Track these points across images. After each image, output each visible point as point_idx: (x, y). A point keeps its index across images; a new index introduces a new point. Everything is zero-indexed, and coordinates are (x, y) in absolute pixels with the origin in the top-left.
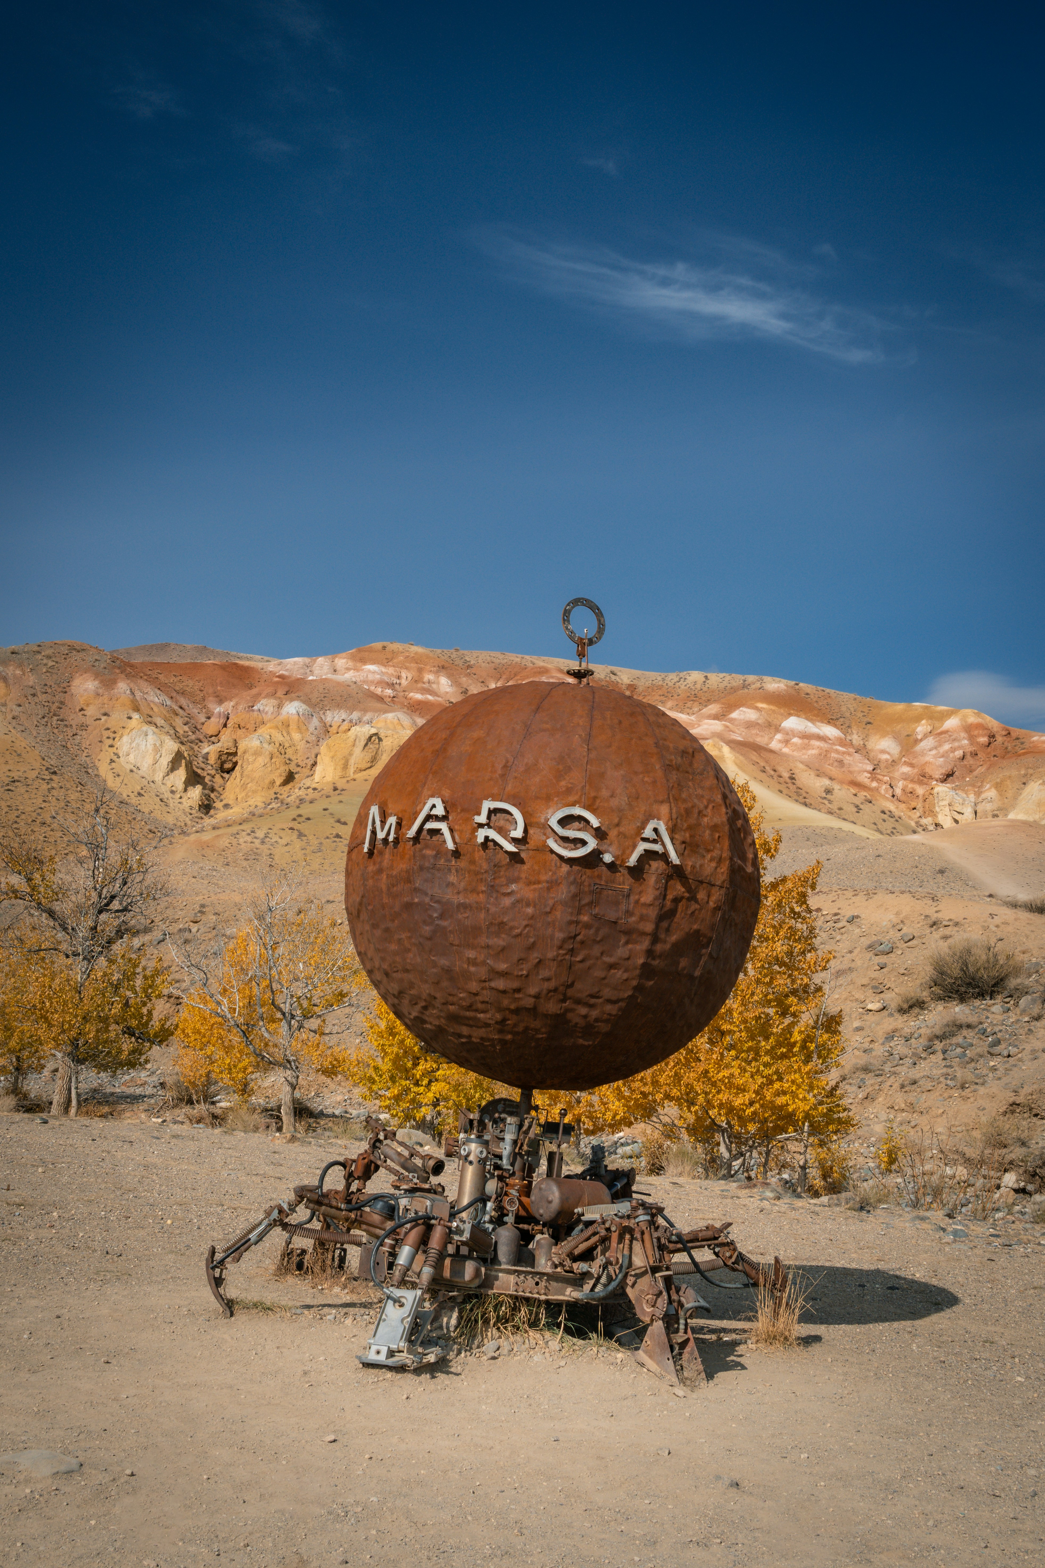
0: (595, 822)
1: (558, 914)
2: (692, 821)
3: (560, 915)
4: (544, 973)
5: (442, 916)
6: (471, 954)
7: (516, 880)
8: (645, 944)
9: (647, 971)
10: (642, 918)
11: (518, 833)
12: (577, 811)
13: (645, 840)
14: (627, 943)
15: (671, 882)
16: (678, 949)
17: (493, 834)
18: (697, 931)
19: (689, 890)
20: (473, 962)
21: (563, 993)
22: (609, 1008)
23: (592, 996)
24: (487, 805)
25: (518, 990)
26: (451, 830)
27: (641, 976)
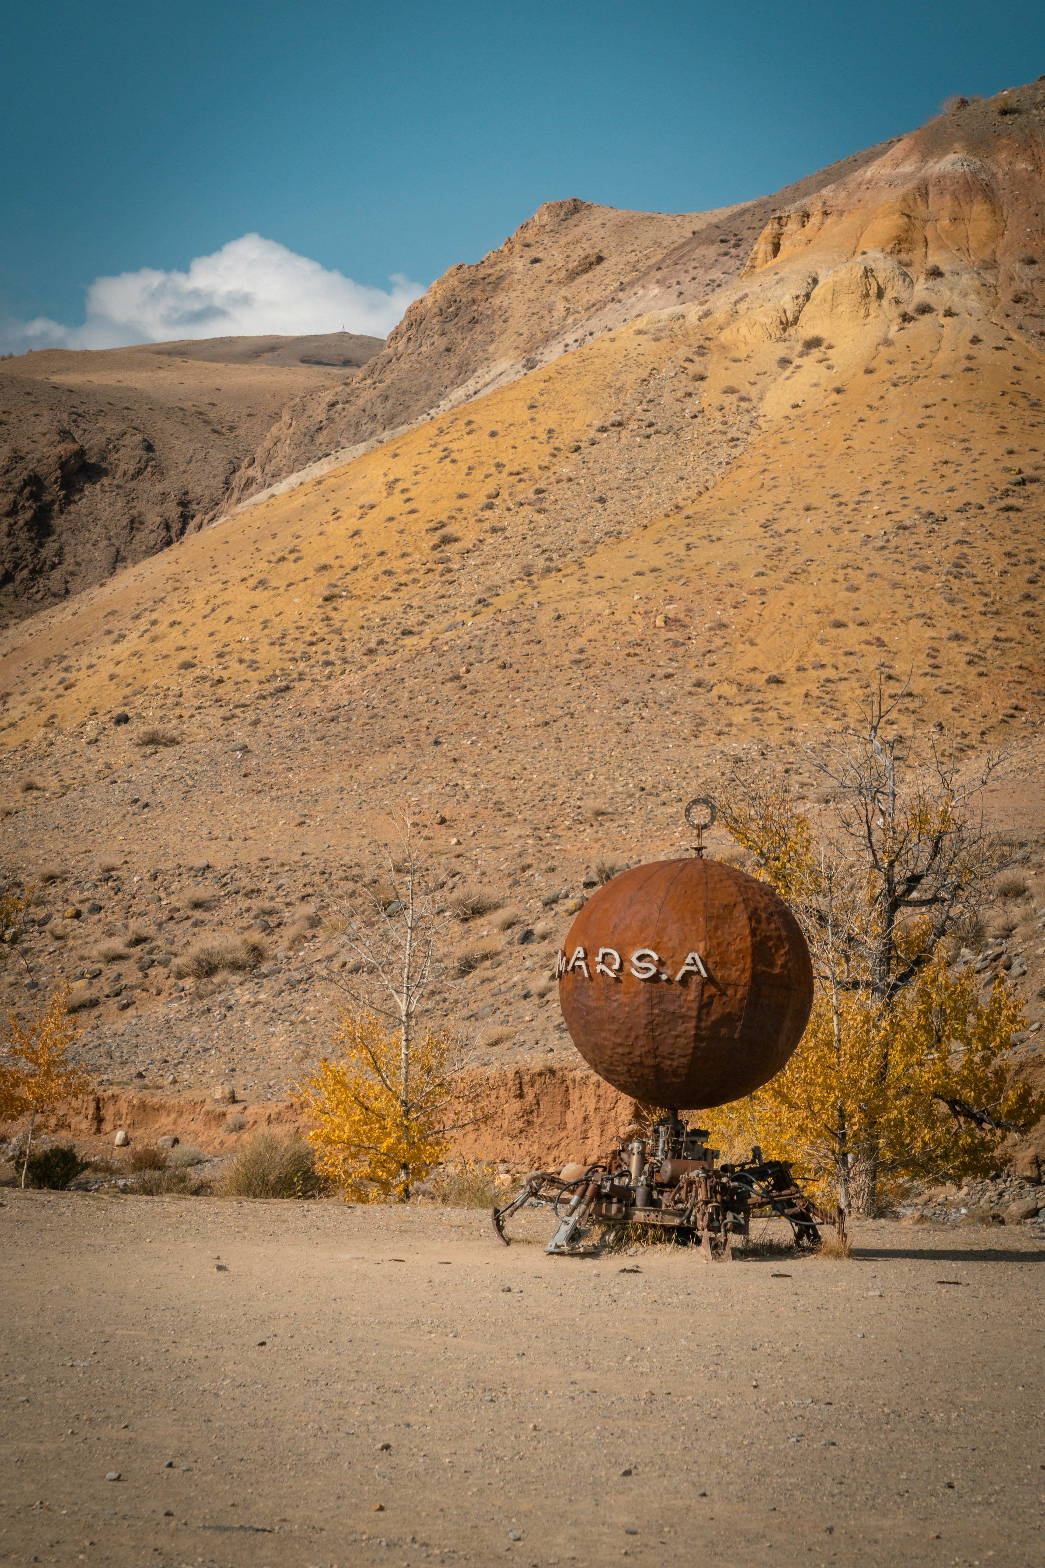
0: (656, 957)
1: (641, 1010)
2: (722, 949)
3: (643, 1010)
4: (641, 1043)
5: (588, 1014)
6: (603, 1034)
7: (618, 992)
8: (693, 1023)
9: (698, 1038)
10: (689, 1009)
11: (616, 966)
12: (647, 951)
13: (688, 964)
14: (683, 1023)
15: (706, 987)
16: (717, 1024)
17: (604, 968)
18: (730, 1013)
19: (720, 990)
20: (605, 1039)
21: (654, 1052)
22: (682, 1060)
23: (670, 1054)
24: (602, 951)
25: (630, 1053)
26: (587, 966)
27: (695, 1041)
